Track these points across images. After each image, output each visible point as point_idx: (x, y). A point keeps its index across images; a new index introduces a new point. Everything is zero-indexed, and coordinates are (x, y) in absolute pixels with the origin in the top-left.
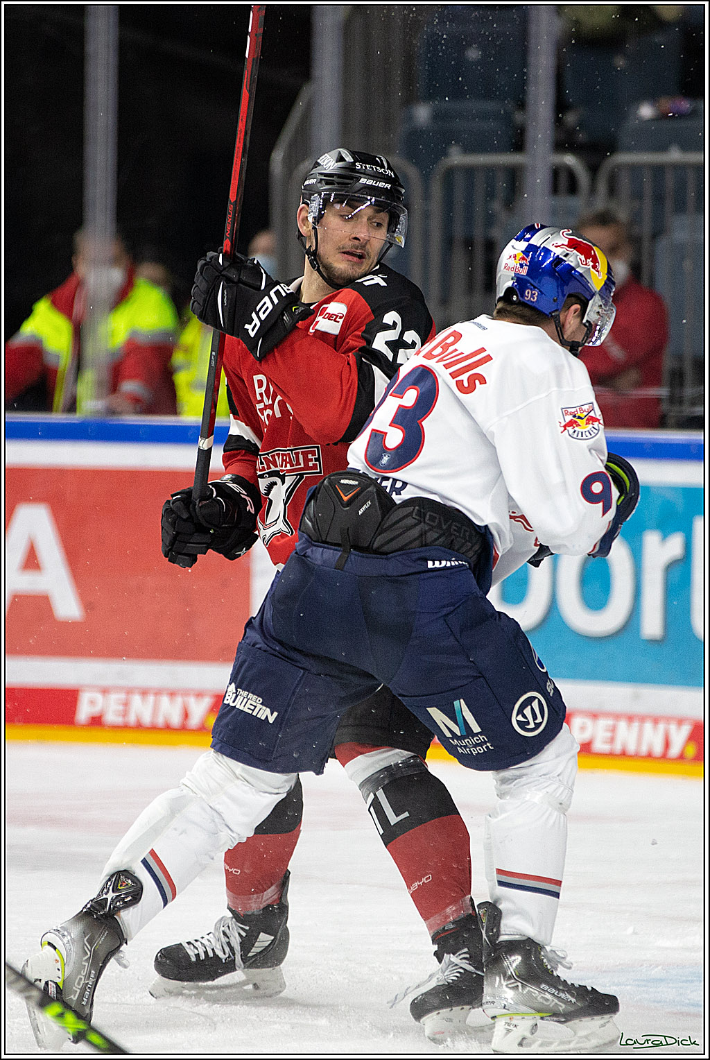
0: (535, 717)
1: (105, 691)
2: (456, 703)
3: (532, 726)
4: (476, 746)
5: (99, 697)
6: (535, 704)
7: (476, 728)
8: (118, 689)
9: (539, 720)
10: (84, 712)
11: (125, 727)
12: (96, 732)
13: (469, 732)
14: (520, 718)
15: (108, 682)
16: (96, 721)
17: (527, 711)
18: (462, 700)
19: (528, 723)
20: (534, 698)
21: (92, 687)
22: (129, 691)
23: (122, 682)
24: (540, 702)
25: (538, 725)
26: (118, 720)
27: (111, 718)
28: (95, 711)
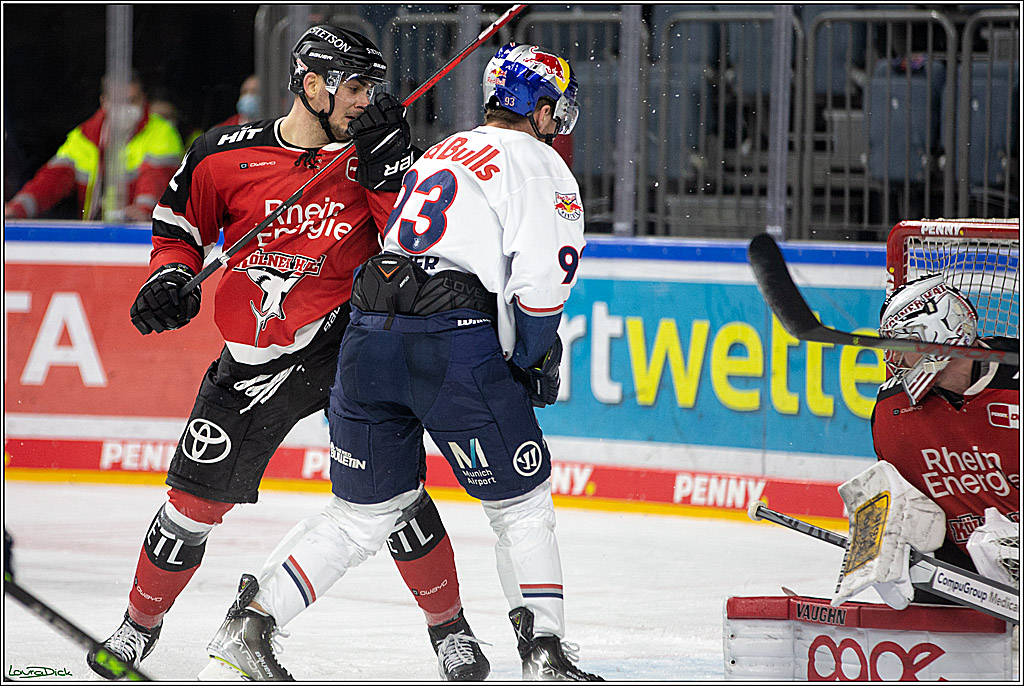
0: (531, 461)
1: (124, 443)
2: (472, 441)
3: (528, 468)
4: (482, 478)
5: (119, 447)
6: (533, 451)
7: (485, 464)
8: (133, 441)
9: (534, 464)
10: (107, 460)
11: (140, 471)
12: (118, 476)
13: (479, 467)
14: (520, 460)
15: (125, 435)
16: (117, 467)
17: (526, 456)
18: (477, 440)
19: (525, 465)
20: (533, 446)
21: (113, 440)
22: (143, 443)
23: (137, 436)
24: (537, 450)
25: (533, 468)
26: (135, 466)
27: (128, 464)
28: (116, 458)
